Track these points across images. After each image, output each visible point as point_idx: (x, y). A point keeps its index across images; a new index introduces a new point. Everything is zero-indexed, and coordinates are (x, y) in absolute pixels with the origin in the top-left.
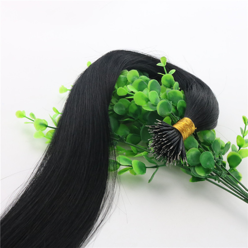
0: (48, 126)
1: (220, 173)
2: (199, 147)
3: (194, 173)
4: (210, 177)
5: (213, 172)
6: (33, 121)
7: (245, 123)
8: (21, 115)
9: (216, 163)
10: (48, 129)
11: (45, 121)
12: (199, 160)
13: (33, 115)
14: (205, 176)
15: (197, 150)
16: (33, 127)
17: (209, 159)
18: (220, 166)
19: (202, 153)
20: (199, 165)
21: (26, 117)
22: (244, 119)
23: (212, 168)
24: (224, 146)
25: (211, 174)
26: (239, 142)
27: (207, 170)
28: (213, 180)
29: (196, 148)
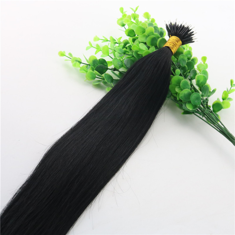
0: (82, 62)
1: (204, 110)
2: (191, 89)
3: (185, 107)
4: (196, 112)
5: (199, 108)
6: (71, 59)
7: (231, 85)
8: (62, 55)
9: (202, 102)
10: (82, 65)
11: (80, 59)
12: (189, 98)
13: (71, 55)
14: (193, 111)
15: (189, 91)
16: (70, 63)
17: (198, 98)
18: (205, 105)
19: (193, 93)
20: (190, 102)
21: (66, 56)
22: (232, 82)
23: (198, 105)
24: (211, 91)
25: (197, 110)
26: (224, 95)
27: (195, 106)
28: (199, 115)
29: (189, 89)
